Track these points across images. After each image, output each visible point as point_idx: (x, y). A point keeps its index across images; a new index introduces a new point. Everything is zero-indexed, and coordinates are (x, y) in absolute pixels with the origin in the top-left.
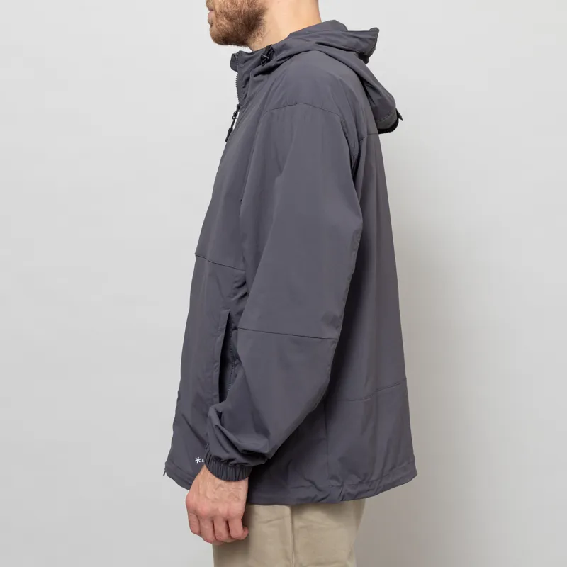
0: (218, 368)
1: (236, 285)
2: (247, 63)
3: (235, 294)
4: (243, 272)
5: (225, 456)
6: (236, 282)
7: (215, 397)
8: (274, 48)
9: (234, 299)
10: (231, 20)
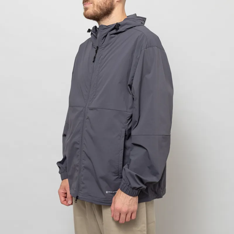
0: (123, 152)
1: (128, 118)
2: (105, 30)
3: (127, 122)
4: (131, 113)
5: (138, 186)
6: (128, 117)
7: (121, 164)
8: (120, 24)
9: (127, 124)
10: (101, 9)
